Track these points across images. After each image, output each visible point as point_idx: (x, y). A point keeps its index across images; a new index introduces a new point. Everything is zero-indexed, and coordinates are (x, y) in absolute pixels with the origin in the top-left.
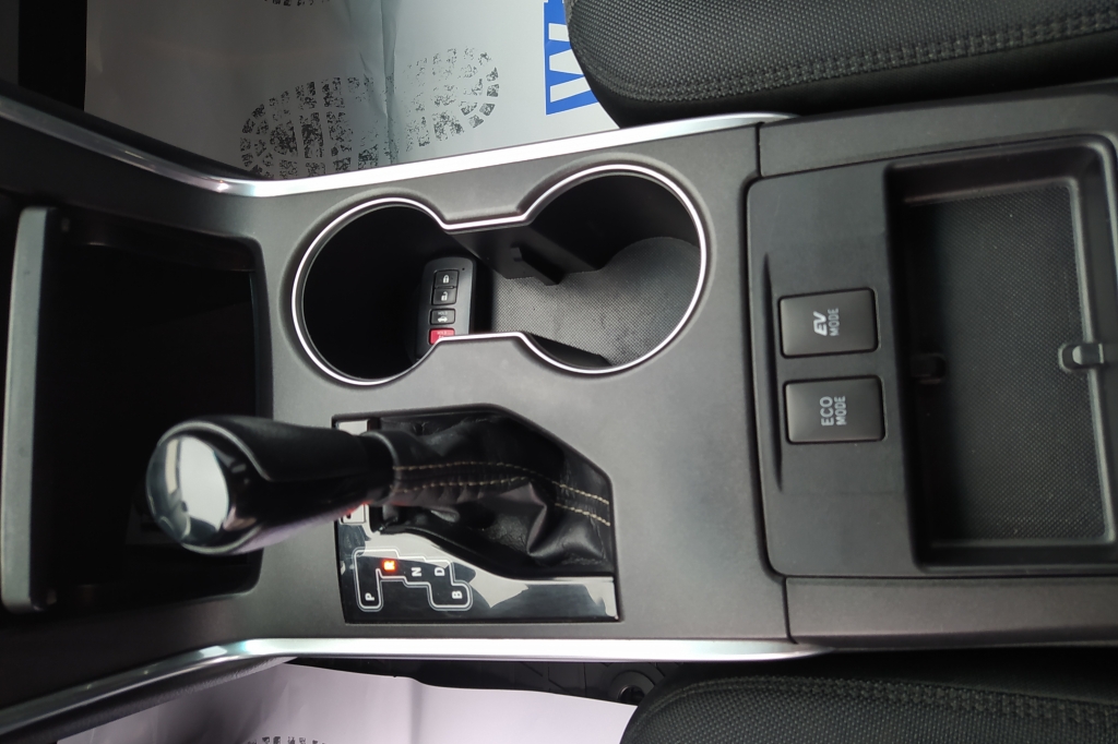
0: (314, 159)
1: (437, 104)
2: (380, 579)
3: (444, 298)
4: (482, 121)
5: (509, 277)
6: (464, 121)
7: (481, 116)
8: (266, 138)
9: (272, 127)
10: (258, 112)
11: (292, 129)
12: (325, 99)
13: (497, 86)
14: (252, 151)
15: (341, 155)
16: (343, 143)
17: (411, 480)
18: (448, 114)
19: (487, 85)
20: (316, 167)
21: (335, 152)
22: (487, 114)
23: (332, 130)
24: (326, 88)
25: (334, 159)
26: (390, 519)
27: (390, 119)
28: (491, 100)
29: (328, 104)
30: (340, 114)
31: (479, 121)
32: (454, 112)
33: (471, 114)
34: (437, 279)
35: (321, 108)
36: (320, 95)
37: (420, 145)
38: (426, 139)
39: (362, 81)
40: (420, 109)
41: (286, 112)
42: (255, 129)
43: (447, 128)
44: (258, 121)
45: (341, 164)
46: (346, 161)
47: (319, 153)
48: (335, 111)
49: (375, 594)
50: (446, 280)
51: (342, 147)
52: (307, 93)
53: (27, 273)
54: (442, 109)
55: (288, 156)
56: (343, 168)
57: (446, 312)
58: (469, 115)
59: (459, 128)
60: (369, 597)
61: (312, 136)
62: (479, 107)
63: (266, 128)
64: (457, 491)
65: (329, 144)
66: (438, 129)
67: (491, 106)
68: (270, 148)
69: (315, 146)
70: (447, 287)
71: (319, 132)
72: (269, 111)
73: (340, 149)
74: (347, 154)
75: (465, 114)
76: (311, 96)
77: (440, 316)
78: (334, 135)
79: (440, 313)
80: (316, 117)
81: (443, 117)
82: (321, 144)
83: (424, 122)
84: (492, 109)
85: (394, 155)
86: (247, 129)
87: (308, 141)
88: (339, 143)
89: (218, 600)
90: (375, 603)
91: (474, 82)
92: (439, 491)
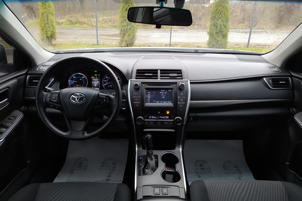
9: (203, 164)
10: (205, 162)
11: (203, 166)
14: (199, 161)
15: (200, 173)
21: (200, 172)
35: (207, 170)
36: (209, 170)
39: (212, 176)
41: (206, 166)
48: (206, 172)
55: (199, 166)
65: (201, 171)
68: (200, 164)
69: (201, 169)
78: (203, 172)
80: (205, 170)
86: (203, 161)
87: (202, 169)
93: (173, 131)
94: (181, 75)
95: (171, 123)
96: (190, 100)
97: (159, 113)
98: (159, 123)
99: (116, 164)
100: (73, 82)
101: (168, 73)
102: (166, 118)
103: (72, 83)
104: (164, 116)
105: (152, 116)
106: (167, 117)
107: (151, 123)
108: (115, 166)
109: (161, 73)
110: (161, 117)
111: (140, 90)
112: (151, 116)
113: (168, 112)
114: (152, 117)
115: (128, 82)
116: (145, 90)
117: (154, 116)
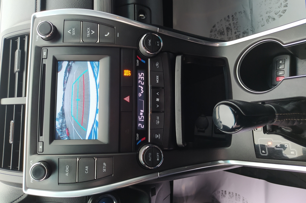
0: (230, 36)
1: (267, 13)
2: (267, 147)
3: (280, 68)
4: (282, 15)
5: (302, 59)
6: (276, 17)
7: (282, 14)
8: (216, 33)
9: (218, 30)
10: (214, 26)
11: (223, 29)
12: (232, 19)
13: (287, 4)
14: (213, 37)
15: (237, 34)
16: (238, 30)
17: (281, 118)
18: (270, 16)
19: (283, 4)
20: (230, 38)
21: (235, 33)
22: (284, 13)
23: (235, 27)
24: (233, 16)
25: (235, 35)
26: (269, 130)
27: (252, 20)
28: (285, 8)
29: (233, 20)
30: (237, 22)
31: (281, 16)
32: (273, 15)
33: (278, 14)
34: (277, 62)
35: (231, 22)
36: (231, 18)
37: (262, 26)
38: (263, 24)
39: (243, 12)
40: (261, 16)
41: (222, 25)
42: (213, 31)
43: (270, 20)
44: (214, 29)
45: (237, 36)
46: (239, 35)
47: (231, 34)
48: (235, 22)
49: (265, 151)
50: (281, 62)
51: (237, 31)
52: (227, 19)
53: (178, 70)
54: (268, 14)
55: (222, 37)
56: (238, 37)
57: (281, 71)
58: (277, 15)
59: (274, 19)
60: (263, 152)
61: (229, 30)
62: (281, 11)
63: (216, 30)
64: (294, 122)
65: (234, 31)
66: (268, 21)
67: (285, 10)
68: (217, 36)
70: (281, 64)
71: (231, 28)
72: (217, 26)
73: (237, 32)
74: (239, 33)
75: (276, 14)
76: (228, 19)
77: (279, 73)
78: (235, 28)
79: (279, 72)
80: (230, 25)
81: (269, 17)
82: (232, 32)
83: (263, 20)
84: (285, 11)
85: (253, 30)
86: (211, 32)
87: (228, 31)
88: (237, 30)
89: (221, 149)
90: (266, 153)
91: (279, 4)
92: (288, 121)
93: (178, 60)
94: (19, 38)
95: (157, 65)
96: (93, 9)
97: (127, 99)
98: (158, 100)
99: (225, 191)
101: (13, 75)
102: (142, 80)
104: (137, 84)
105: (137, 119)
106: (141, 76)
107: (158, 122)
108: (230, 193)
109: (12, 95)
110: (140, 95)
111: (55, 158)
112: (137, 121)
113: (127, 73)
114: (140, 119)
115: (30, 197)
116: (55, 142)
117: (137, 114)
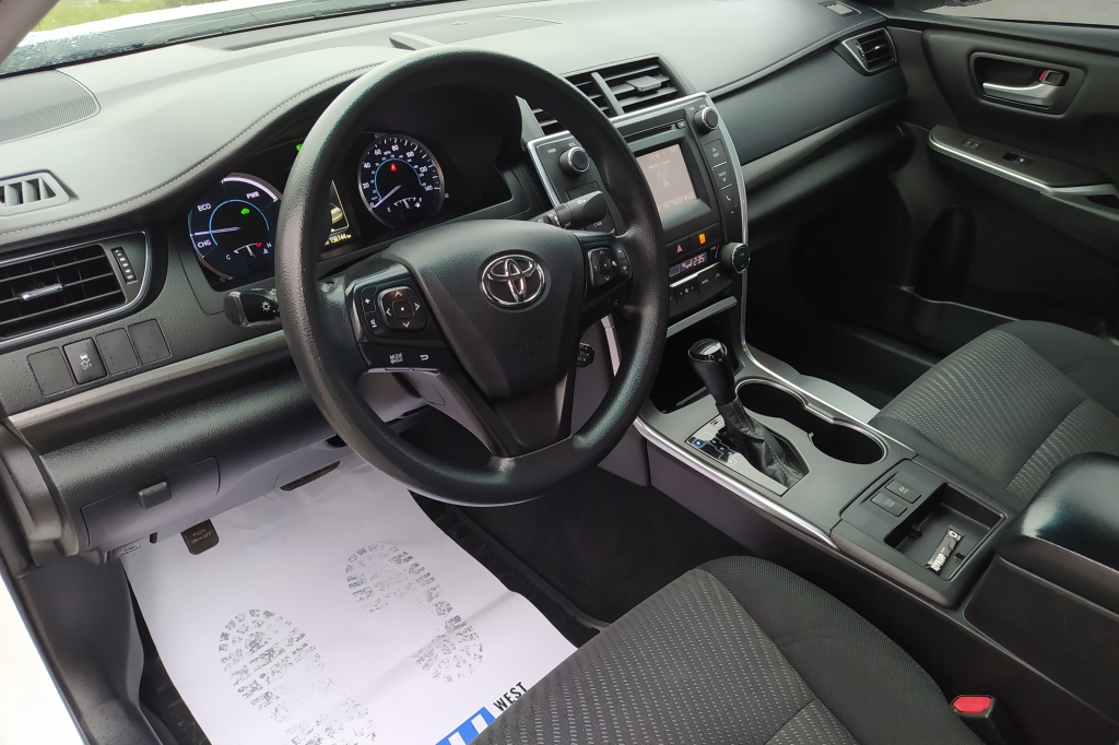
100: (208, 237)
103: (207, 243)
